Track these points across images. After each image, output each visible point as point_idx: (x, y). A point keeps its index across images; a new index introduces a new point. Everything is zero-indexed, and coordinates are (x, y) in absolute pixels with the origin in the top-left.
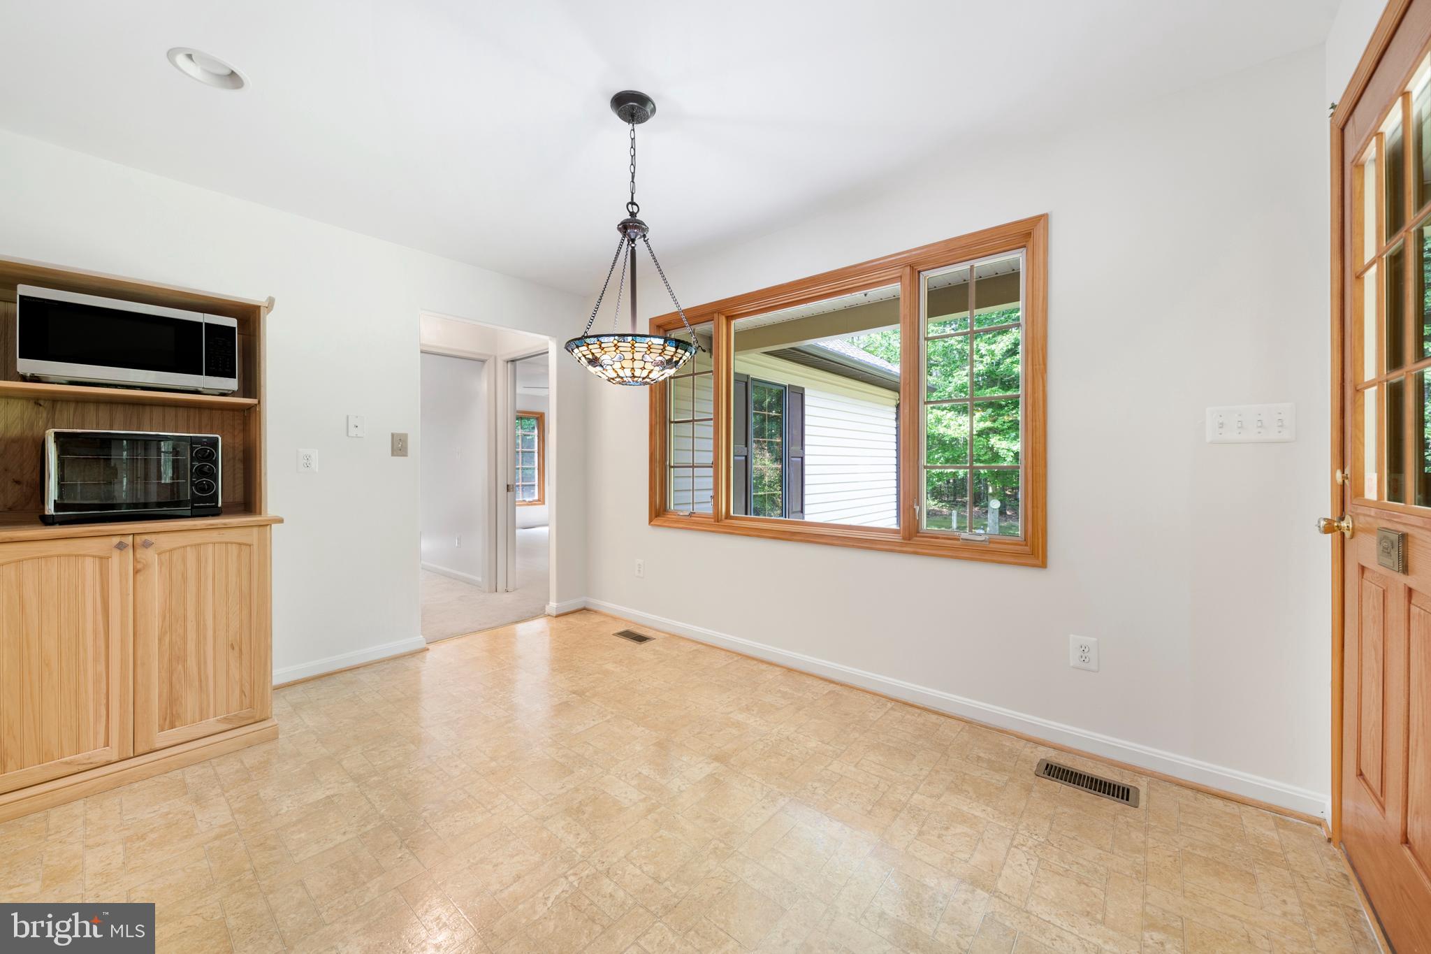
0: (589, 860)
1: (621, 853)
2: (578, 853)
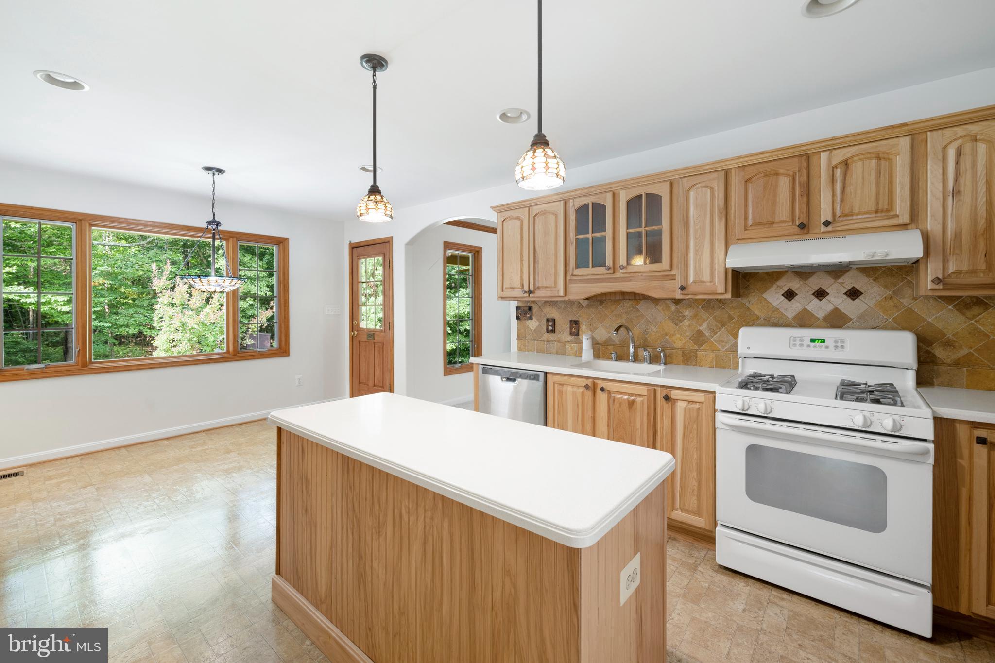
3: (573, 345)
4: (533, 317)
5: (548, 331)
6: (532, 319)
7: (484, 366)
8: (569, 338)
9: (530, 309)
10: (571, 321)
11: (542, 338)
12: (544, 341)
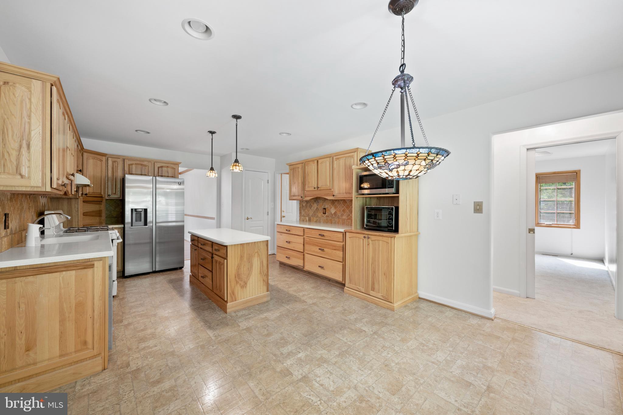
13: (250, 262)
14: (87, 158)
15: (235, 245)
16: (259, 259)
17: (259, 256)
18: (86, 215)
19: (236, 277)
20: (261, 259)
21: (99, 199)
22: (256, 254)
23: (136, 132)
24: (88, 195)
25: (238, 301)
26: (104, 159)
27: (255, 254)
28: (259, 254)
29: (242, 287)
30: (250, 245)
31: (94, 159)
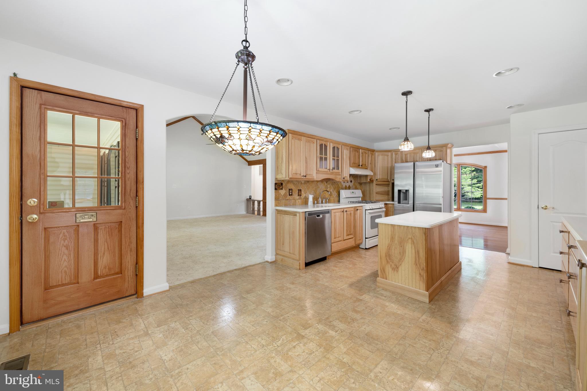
0: (270, 351)
1: (258, 352)
2: (274, 354)
3: (299, 200)
4: (283, 189)
5: (290, 195)
6: (282, 189)
7: (309, 212)
8: (298, 197)
9: (282, 184)
10: (298, 190)
11: (287, 199)
12: (288, 200)
13: (401, 246)
14: (378, 156)
15: (385, 224)
16: (413, 248)
17: (414, 243)
18: (377, 194)
19: (386, 256)
20: (416, 247)
21: (387, 183)
22: (410, 241)
23: (390, 130)
24: (378, 180)
25: (388, 281)
26: (390, 154)
27: (408, 240)
28: (413, 241)
29: (393, 270)
30: (402, 228)
31: (383, 155)
